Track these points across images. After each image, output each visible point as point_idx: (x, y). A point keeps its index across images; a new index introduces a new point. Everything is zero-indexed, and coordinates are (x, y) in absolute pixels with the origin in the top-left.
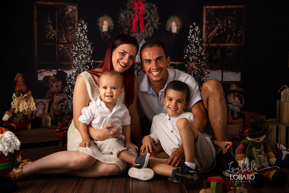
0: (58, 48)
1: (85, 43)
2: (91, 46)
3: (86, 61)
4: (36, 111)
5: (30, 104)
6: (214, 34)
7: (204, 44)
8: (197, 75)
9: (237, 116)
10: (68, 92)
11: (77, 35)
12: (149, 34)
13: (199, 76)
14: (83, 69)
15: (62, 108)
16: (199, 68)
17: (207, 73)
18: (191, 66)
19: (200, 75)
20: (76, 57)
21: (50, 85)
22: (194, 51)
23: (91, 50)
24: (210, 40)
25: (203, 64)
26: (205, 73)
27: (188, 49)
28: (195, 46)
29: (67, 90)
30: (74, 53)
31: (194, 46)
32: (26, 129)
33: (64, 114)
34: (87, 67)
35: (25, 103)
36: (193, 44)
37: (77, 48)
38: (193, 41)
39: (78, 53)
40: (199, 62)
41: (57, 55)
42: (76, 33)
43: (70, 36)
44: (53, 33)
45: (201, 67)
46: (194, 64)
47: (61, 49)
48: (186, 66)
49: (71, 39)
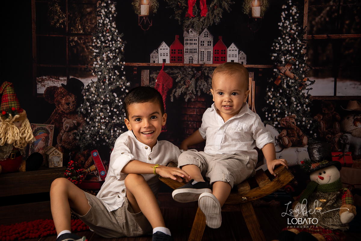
0: (70, 42)
1: (113, 34)
2: (122, 40)
3: (114, 63)
4: (34, 142)
5: (25, 131)
6: (323, 19)
7: (306, 34)
8: (292, 87)
10: (85, 112)
11: (99, 21)
12: (215, 19)
13: (296, 87)
14: (109, 76)
15: (75, 139)
16: (296, 74)
17: (310, 83)
18: (283, 71)
19: (297, 86)
20: (98, 56)
21: (56, 102)
22: (288, 48)
23: (123, 46)
24: (315, 29)
25: (302, 67)
26: (306, 83)
27: (279, 43)
28: (290, 39)
29: (84, 109)
30: (95, 51)
31: (288, 39)
32: (17, 171)
33: (78, 148)
34: (116, 73)
35: (16, 130)
36: (287, 36)
37: (99, 42)
38: (288, 31)
39: (100, 50)
40: (297, 65)
41: (67, 54)
42: (98, 18)
43: (89, 22)
44: (61, 18)
45: (300, 72)
46: (287, 68)
47: (73, 43)
48: (275, 71)
49: (90, 28)
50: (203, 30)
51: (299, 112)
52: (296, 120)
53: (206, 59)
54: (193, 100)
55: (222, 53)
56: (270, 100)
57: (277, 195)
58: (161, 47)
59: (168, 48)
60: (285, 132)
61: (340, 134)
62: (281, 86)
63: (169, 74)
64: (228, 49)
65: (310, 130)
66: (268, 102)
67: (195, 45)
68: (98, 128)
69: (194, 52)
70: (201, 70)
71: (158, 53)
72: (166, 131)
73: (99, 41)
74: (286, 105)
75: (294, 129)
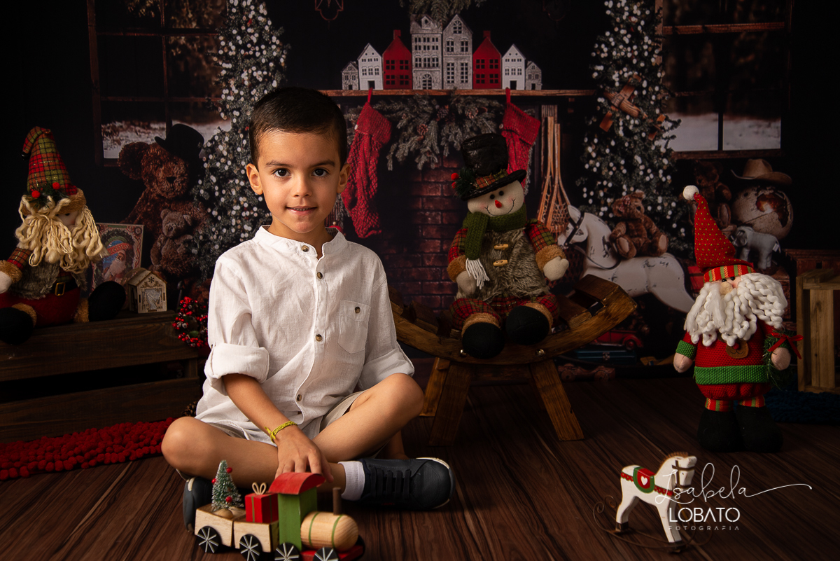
0: (169, 47)
1: (261, 30)
2: (280, 41)
5: (83, 234)
7: (661, 25)
8: (636, 134)
9: (769, 265)
10: (207, 197)
11: (231, 1)
13: (643, 135)
15: (188, 253)
16: (642, 107)
17: (670, 125)
18: (616, 102)
19: (646, 133)
20: (231, 77)
21: (145, 176)
22: (626, 53)
23: (283, 54)
24: (678, 13)
25: (656, 93)
26: (662, 125)
27: (608, 45)
28: (629, 36)
29: (205, 190)
30: (225, 65)
31: (626, 35)
32: (71, 321)
36: (623, 29)
37: (233, 48)
38: (624, 18)
39: (236, 65)
40: (643, 89)
41: (165, 74)
43: (209, 5)
45: (650, 104)
46: (625, 95)
47: (178, 50)
48: (601, 103)
49: (212, 17)
50: (450, 18)
51: (650, 185)
52: (645, 202)
53: (457, 80)
54: (433, 166)
55: (491, 67)
56: (591, 162)
57: (608, 355)
58: (363, 56)
59: (380, 58)
60: (622, 228)
61: (730, 228)
62: (612, 133)
63: (382, 112)
64: (504, 59)
65: (671, 221)
66: (587, 166)
67: (435, 51)
68: (237, 230)
69: (434, 65)
70: (448, 103)
71: (358, 68)
72: (380, 231)
73: (233, 44)
74: (624, 171)
75: (641, 220)
